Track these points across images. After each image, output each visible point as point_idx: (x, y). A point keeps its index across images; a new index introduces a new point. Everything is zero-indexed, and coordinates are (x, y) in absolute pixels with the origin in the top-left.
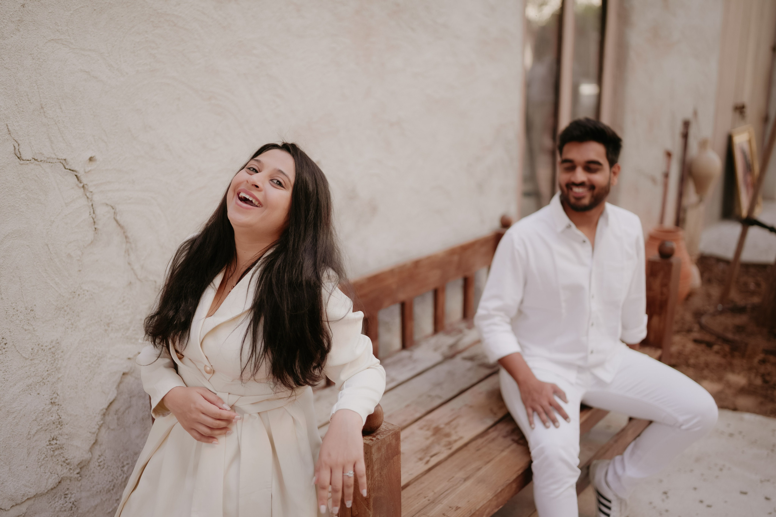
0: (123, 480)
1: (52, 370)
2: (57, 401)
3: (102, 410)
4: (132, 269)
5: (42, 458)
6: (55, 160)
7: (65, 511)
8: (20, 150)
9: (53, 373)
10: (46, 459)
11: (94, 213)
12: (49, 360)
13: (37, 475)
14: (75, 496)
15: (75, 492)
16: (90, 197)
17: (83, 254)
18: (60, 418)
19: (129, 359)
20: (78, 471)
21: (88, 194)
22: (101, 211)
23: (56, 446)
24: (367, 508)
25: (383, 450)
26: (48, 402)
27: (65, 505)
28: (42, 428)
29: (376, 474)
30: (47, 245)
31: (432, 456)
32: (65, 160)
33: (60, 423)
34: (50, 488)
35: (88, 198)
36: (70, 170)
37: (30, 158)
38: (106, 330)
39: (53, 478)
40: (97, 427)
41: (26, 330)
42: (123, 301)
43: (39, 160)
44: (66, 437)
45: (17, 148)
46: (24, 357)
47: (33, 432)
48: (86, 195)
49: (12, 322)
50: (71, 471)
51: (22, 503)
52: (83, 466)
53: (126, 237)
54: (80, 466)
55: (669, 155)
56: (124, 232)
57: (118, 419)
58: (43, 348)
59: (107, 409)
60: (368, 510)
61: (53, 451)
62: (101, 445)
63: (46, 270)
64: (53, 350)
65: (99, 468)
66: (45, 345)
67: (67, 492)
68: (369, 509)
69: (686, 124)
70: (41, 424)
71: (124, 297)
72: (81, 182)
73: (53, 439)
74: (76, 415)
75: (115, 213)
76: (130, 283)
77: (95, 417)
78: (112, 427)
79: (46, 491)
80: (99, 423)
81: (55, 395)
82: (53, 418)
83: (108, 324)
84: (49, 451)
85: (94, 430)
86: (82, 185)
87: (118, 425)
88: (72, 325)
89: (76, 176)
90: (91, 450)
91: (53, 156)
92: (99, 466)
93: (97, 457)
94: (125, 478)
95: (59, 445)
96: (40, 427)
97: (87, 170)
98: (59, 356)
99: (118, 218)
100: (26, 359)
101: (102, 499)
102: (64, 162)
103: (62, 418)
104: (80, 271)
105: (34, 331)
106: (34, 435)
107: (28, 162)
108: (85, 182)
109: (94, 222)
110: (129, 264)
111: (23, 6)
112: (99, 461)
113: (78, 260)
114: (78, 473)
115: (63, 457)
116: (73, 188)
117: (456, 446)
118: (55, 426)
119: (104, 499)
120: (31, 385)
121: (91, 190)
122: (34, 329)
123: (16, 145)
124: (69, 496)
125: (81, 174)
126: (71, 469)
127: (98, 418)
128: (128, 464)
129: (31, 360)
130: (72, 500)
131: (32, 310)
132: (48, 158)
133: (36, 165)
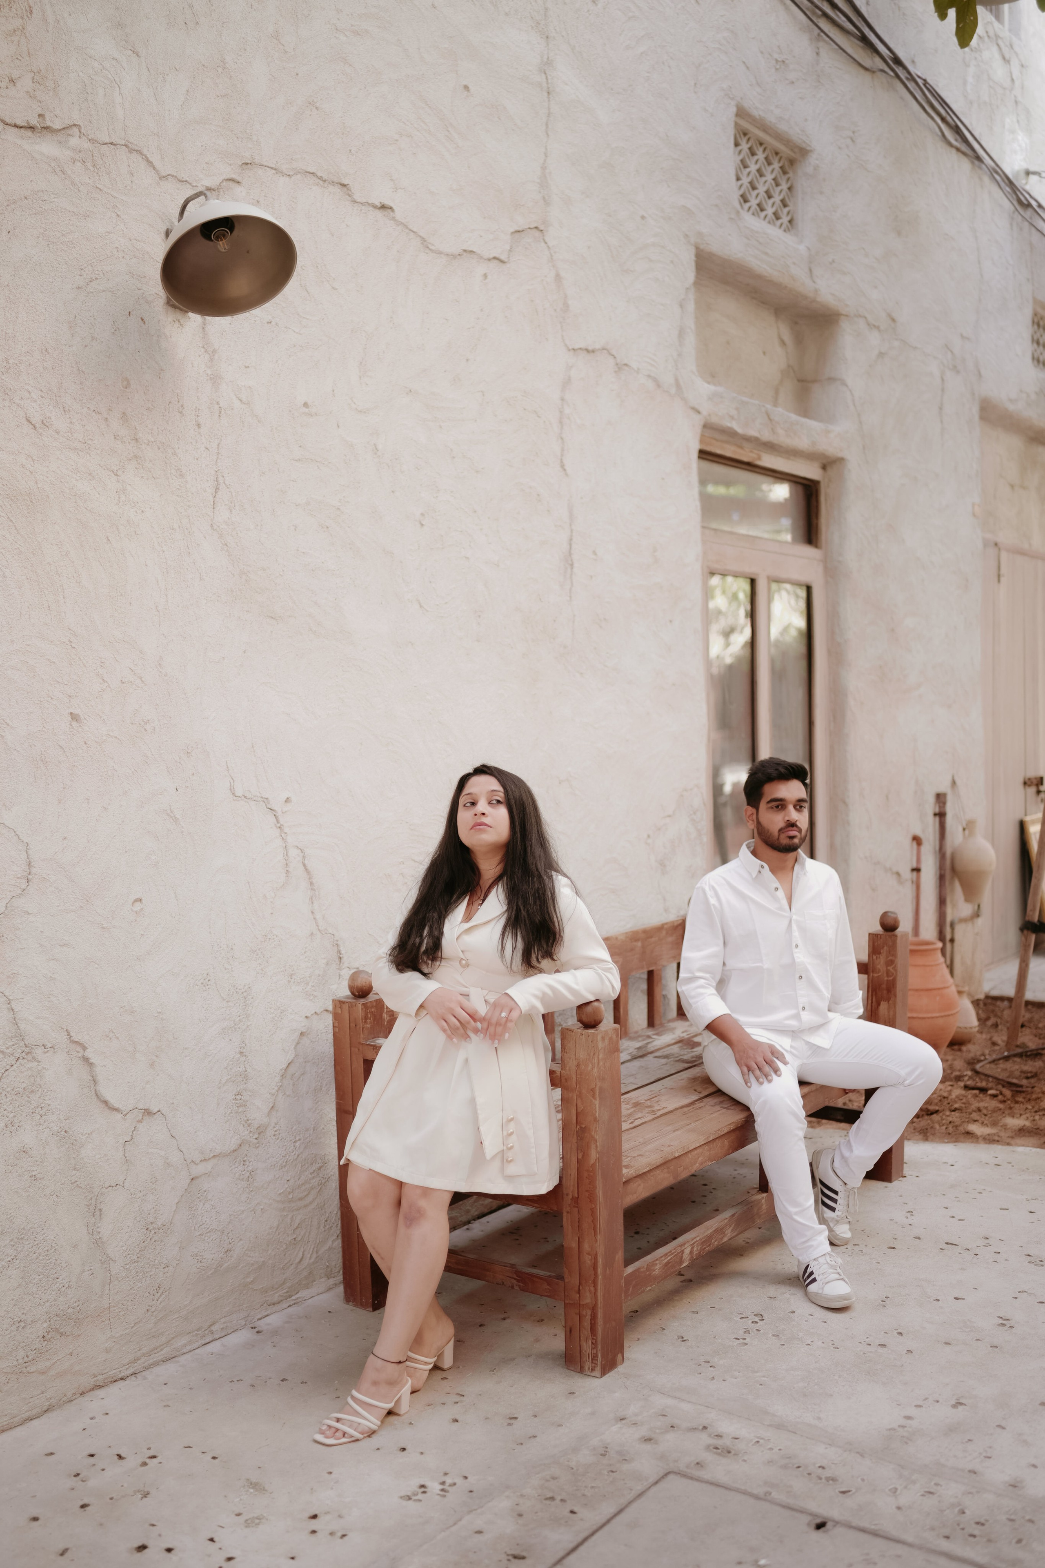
0: (295, 1157)
1: (243, 1016)
2: (244, 1051)
3: (281, 1070)
4: (315, 919)
5: (228, 1113)
6: (259, 799)
7: (243, 1179)
8: (235, 786)
9: (244, 1019)
10: (232, 1114)
11: (287, 855)
12: (242, 1005)
13: (223, 1130)
14: (252, 1165)
15: (252, 1160)
16: (284, 838)
17: (276, 895)
18: (246, 1071)
19: (306, 1017)
20: (256, 1136)
21: (283, 835)
22: (293, 852)
23: (241, 1101)
24: (592, 1099)
25: (607, 1041)
26: (238, 1050)
27: (243, 1173)
28: (231, 1078)
29: (601, 1063)
30: (249, 883)
31: (635, 1120)
32: (267, 799)
33: (245, 1077)
34: (232, 1149)
35: (283, 839)
36: (270, 809)
37: (241, 795)
38: (289, 982)
39: (236, 1138)
40: (276, 1088)
41: (225, 969)
42: (305, 953)
43: (248, 797)
44: (249, 1093)
45: (232, 784)
46: (222, 997)
47: (223, 1081)
48: (281, 836)
49: (216, 958)
50: (251, 1135)
51: (209, 1159)
52: (261, 1131)
53: (312, 884)
54: (258, 1131)
55: (917, 840)
56: (310, 878)
57: (294, 1085)
58: (237, 990)
59: (285, 1070)
60: (594, 1101)
61: (238, 1107)
62: (277, 1111)
63: (245, 909)
64: (245, 994)
65: (274, 1138)
66: (239, 988)
67: (246, 1158)
68: (595, 1099)
69: (940, 798)
70: (230, 1073)
71: (306, 948)
72: (278, 822)
73: (238, 1094)
74: (260, 1071)
75: (303, 857)
76: (312, 933)
77: (275, 1076)
78: (287, 1094)
79: (229, 1152)
80: (278, 1084)
81: (243, 1045)
82: (241, 1069)
83: (291, 975)
84: (234, 1106)
85: (273, 1091)
86: (279, 825)
87: (293, 1092)
88: (262, 970)
89: (275, 815)
90: (269, 1114)
91: (258, 794)
92: (274, 1135)
93: (273, 1124)
94: (296, 1155)
95: (244, 1100)
96: (229, 1077)
97: (284, 811)
98: (250, 1002)
99: (306, 862)
100: (224, 1000)
101: (275, 1176)
102: (266, 800)
103: (248, 1071)
104: (272, 913)
105: (232, 971)
106: (224, 1085)
107: (240, 798)
108: (282, 823)
109: (287, 864)
110: (312, 912)
111: (245, 652)
112: (275, 1129)
113: (272, 902)
114: (256, 1139)
115: (246, 1116)
116: (272, 828)
117: (659, 1113)
118: (242, 1079)
119: (277, 1176)
120: (225, 1029)
121: (285, 832)
122: (232, 968)
123: (232, 781)
124: (247, 1163)
125: (279, 814)
126: (251, 1132)
127: (278, 1079)
128: (299, 1140)
129: (227, 1002)
130: (250, 1168)
131: (232, 949)
132: (254, 796)
133: (245, 802)
